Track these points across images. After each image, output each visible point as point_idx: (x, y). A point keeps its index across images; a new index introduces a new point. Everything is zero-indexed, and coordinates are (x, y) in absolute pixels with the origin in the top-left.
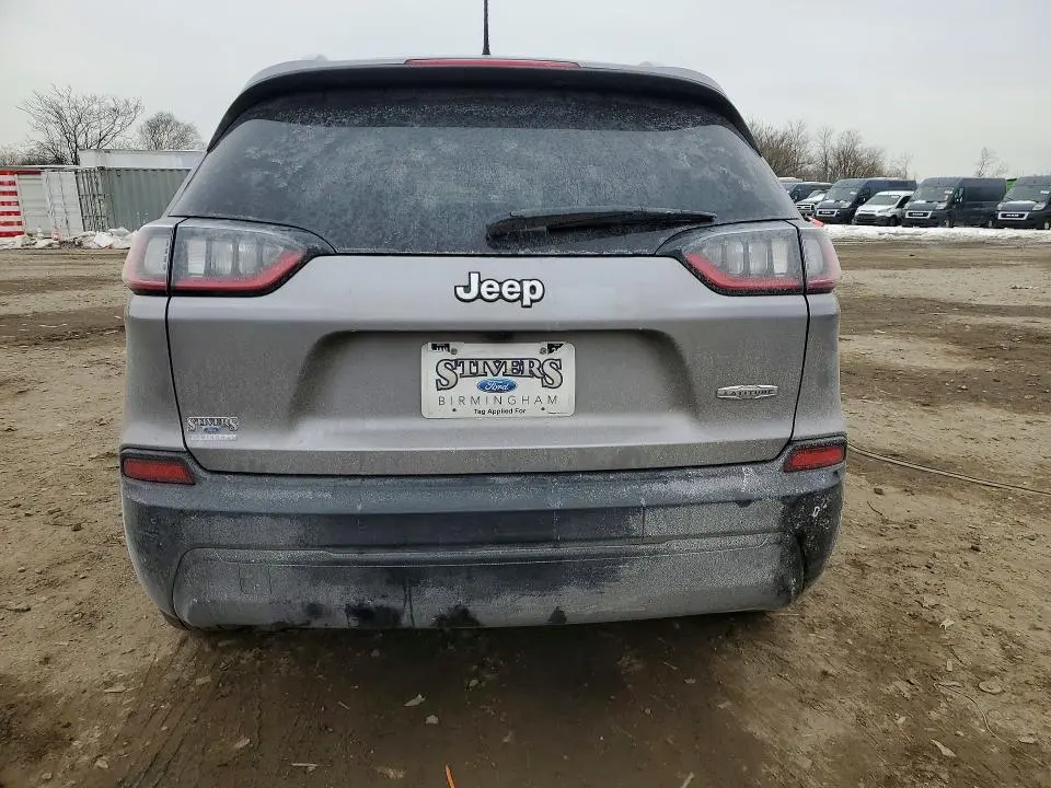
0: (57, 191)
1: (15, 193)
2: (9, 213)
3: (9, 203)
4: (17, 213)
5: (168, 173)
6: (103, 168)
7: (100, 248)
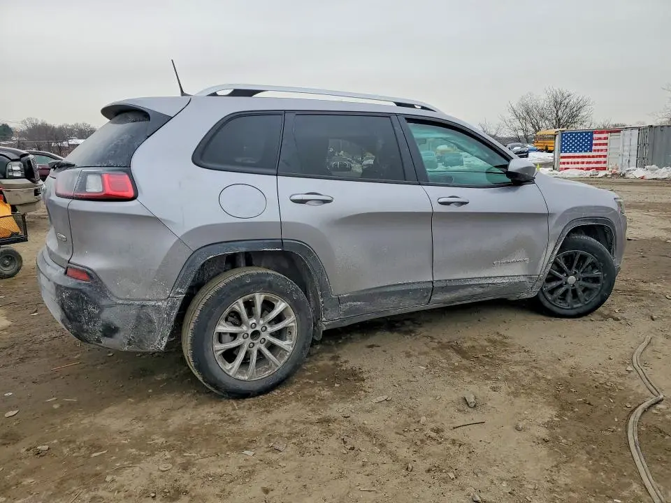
0: (627, 143)
1: (606, 144)
2: (600, 156)
3: (602, 150)
4: (605, 156)
5: (666, 128)
6: (651, 126)
7: (636, 178)
